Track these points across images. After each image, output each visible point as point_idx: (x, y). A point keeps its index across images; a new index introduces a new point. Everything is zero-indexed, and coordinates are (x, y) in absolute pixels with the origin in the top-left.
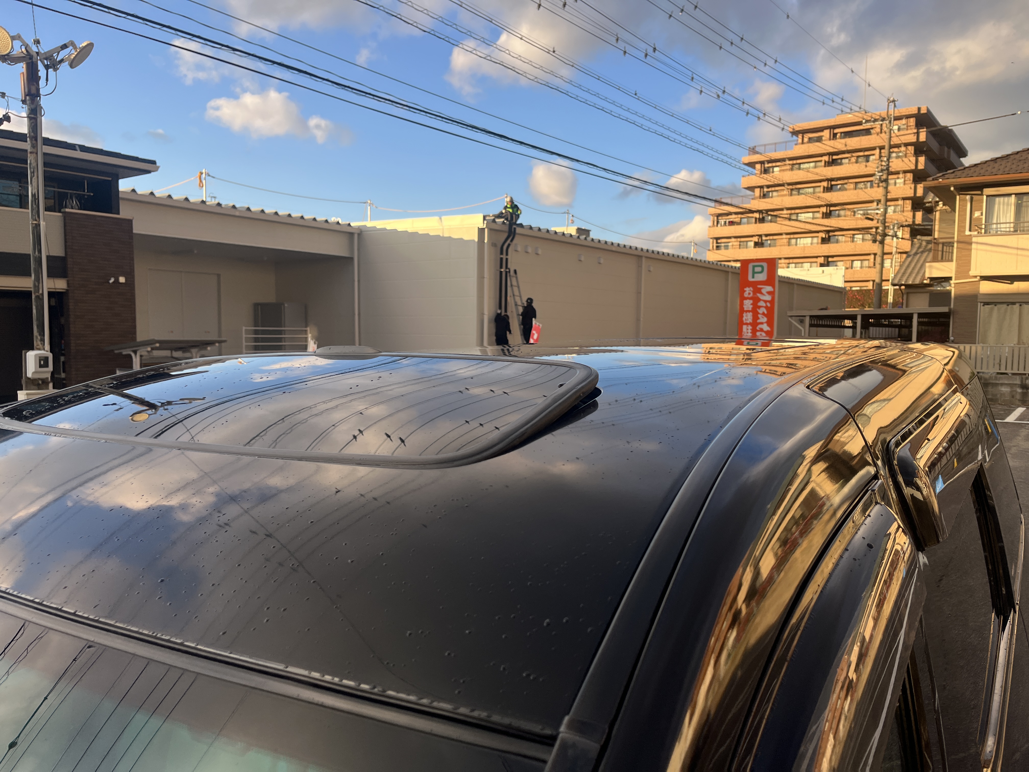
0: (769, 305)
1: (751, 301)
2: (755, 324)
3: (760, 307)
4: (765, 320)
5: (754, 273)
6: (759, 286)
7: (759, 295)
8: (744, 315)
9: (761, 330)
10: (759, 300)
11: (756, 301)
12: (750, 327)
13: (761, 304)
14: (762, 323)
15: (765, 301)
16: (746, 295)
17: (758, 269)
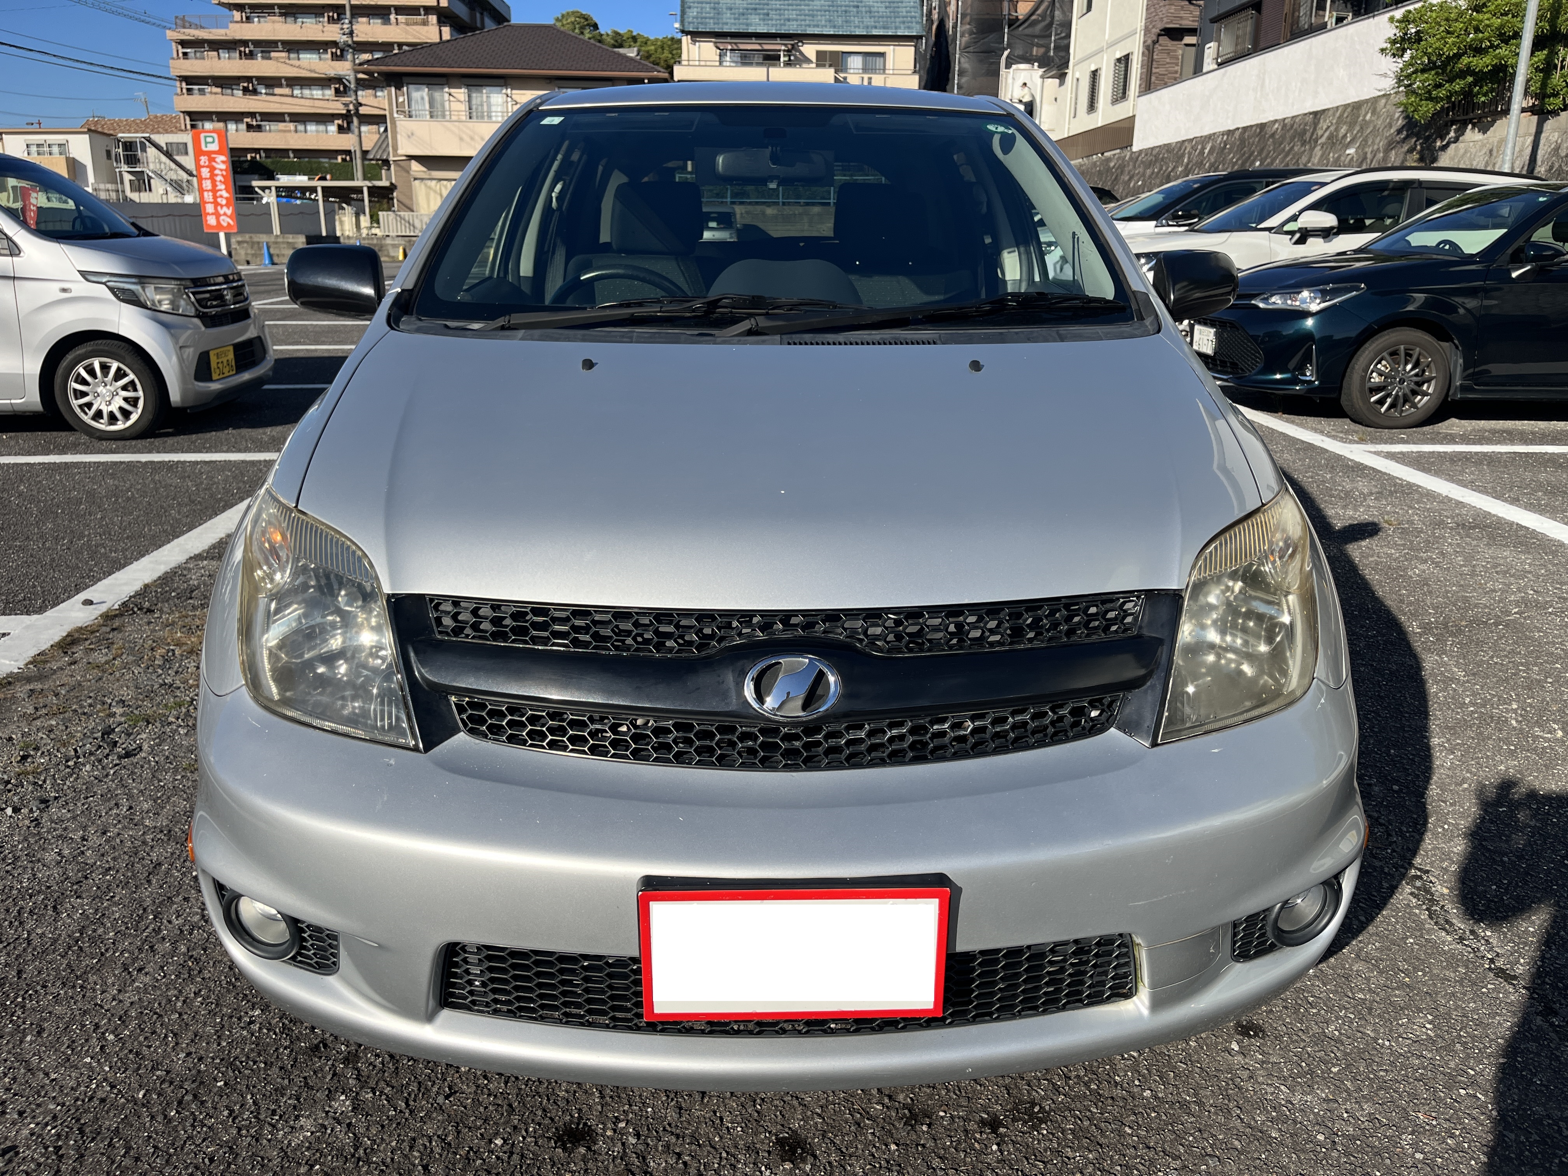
0: (224, 173)
1: (208, 170)
2: (214, 190)
3: (217, 175)
4: (223, 187)
5: (206, 143)
6: (213, 156)
7: (214, 164)
8: (204, 182)
9: (221, 196)
10: (215, 169)
11: (212, 169)
12: (211, 194)
13: (217, 172)
14: (221, 190)
15: (221, 170)
16: (202, 163)
17: (209, 140)
